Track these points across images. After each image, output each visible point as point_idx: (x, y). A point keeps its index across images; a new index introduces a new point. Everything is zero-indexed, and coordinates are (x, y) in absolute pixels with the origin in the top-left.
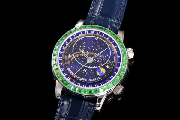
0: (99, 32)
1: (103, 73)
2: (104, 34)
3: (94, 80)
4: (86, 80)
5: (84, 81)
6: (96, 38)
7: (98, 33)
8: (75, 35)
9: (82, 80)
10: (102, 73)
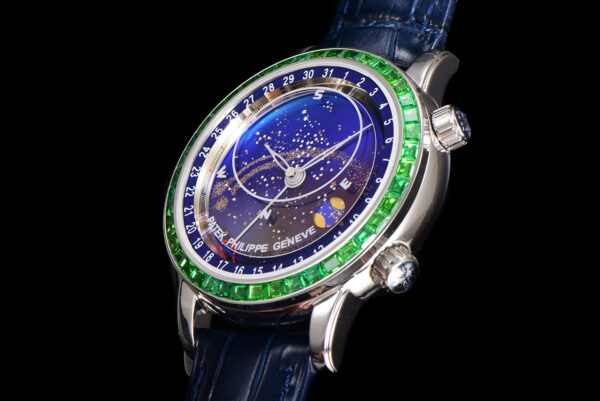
0: (330, 68)
1: (339, 213)
2: (347, 70)
3: (290, 241)
4: (263, 248)
5: (259, 251)
6: (316, 94)
7: (329, 73)
8: (250, 100)
9: (252, 252)
10: (336, 215)
